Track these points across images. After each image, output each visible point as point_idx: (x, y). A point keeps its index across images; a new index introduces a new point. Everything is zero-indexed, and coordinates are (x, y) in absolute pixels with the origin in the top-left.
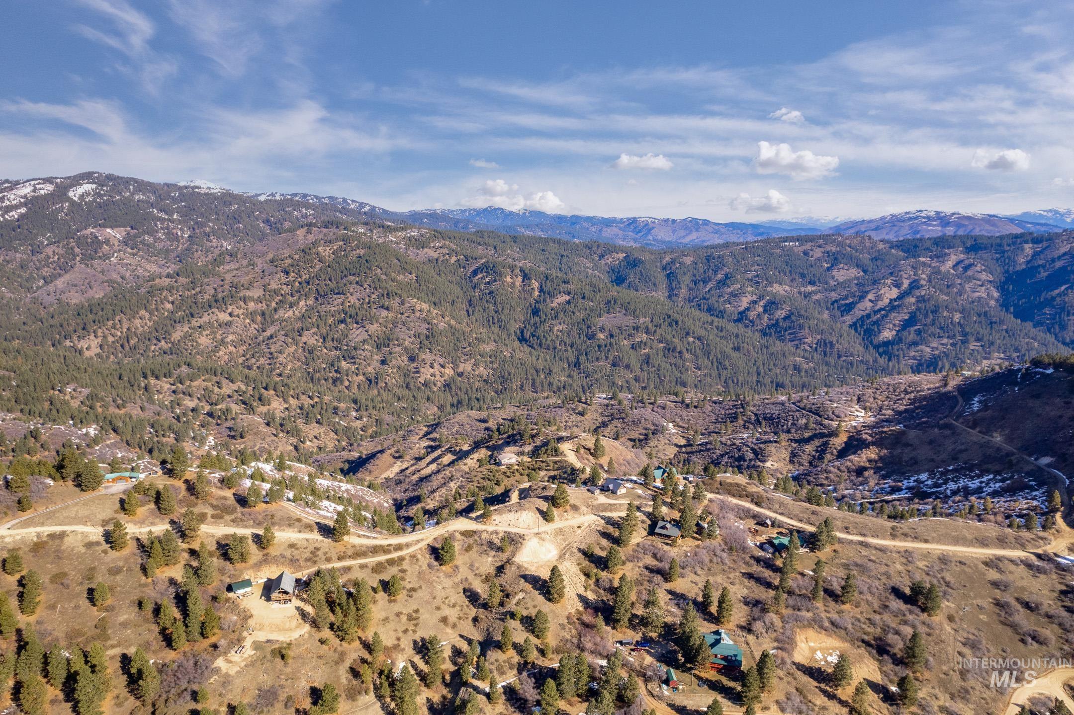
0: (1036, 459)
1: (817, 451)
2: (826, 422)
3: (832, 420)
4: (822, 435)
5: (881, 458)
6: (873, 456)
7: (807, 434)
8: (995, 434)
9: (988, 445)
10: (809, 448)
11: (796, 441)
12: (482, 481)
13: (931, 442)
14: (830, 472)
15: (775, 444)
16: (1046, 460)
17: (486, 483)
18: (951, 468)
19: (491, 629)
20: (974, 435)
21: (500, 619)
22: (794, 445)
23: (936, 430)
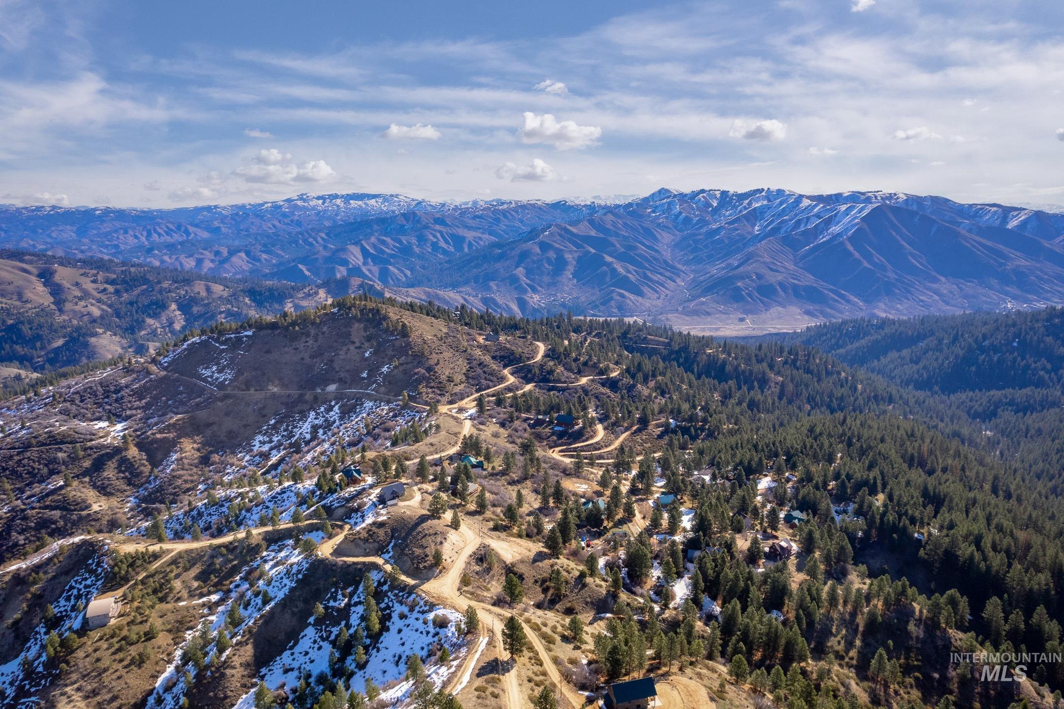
0: (323, 390)
1: (120, 471)
2: (89, 444)
3: (91, 440)
4: (109, 456)
5: (204, 444)
6: (195, 446)
7: (87, 464)
8: (270, 387)
9: (274, 396)
10: (110, 472)
11: (84, 474)
12: (120, 655)
13: (227, 414)
14: (180, 477)
15: (69, 489)
16: (332, 388)
17: (133, 651)
18: (272, 422)
19: (589, 600)
20: (254, 395)
21: (581, 589)
22: (87, 479)
23: (219, 404)
